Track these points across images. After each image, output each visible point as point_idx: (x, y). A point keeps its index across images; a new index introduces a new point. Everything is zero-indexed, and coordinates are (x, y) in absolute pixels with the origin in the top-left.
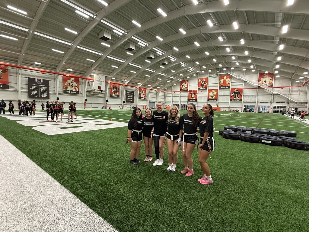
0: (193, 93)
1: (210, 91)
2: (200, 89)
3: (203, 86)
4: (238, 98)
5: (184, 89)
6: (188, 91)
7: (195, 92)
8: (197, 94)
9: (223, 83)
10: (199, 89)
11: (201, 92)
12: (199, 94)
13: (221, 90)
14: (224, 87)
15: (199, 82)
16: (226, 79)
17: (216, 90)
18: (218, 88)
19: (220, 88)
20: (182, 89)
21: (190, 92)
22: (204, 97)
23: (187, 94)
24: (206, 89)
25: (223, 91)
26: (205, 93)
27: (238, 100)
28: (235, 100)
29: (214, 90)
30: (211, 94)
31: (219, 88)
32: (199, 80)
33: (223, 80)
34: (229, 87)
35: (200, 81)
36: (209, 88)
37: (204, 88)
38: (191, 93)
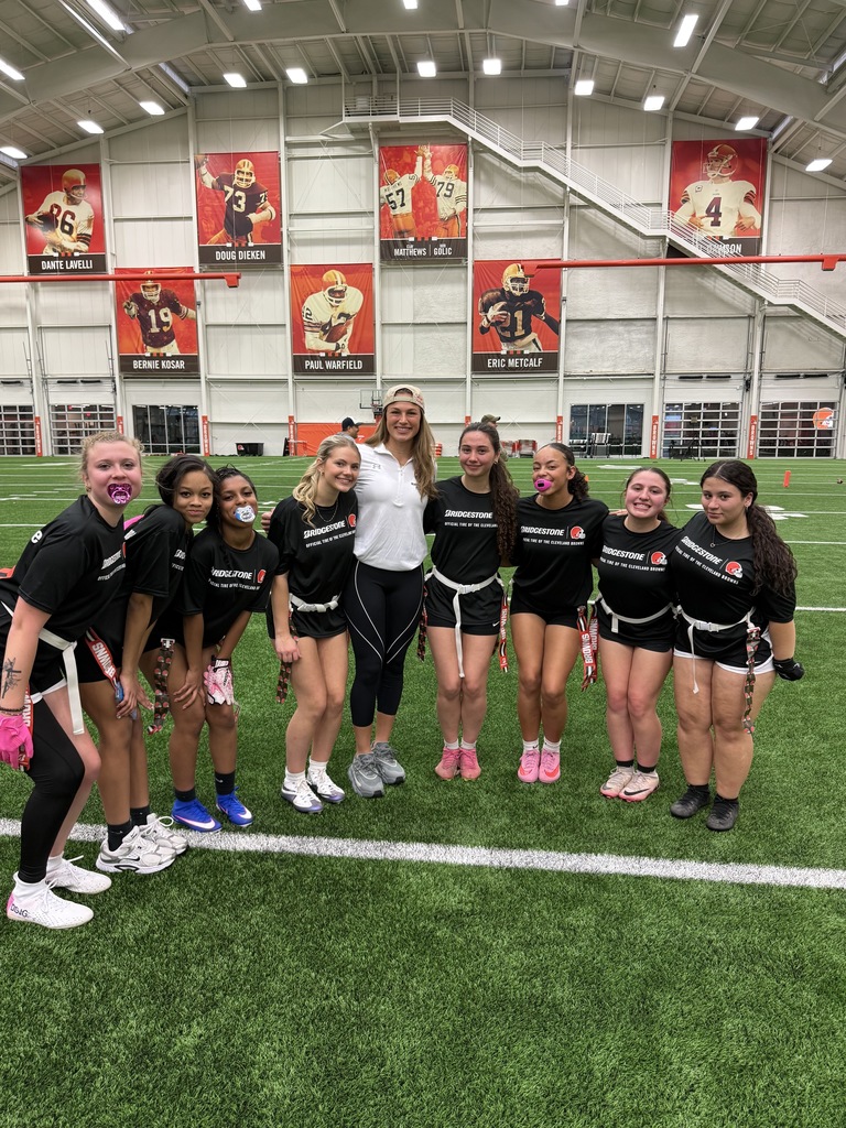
0: (154, 296)
1: (309, 278)
2: (219, 256)
3: (238, 227)
4: (530, 344)
5: (67, 256)
6: (111, 272)
7: (176, 289)
8: (193, 304)
9: (408, 208)
10: (206, 255)
11: (233, 285)
12: (216, 305)
13: (395, 275)
14: (417, 244)
15: (201, 193)
16: (430, 176)
17: (358, 274)
18: (370, 254)
19: (387, 251)
20: (48, 251)
21: (130, 283)
22: (258, 337)
23: (99, 304)
24: (274, 258)
25: (416, 284)
26: (267, 300)
27: (532, 363)
28: (512, 363)
29: (338, 276)
30: (319, 307)
31: (383, 257)
32: (198, 176)
33: (407, 182)
34: (459, 249)
35: (209, 180)
36: (296, 256)
37: (254, 255)
38: (139, 299)
